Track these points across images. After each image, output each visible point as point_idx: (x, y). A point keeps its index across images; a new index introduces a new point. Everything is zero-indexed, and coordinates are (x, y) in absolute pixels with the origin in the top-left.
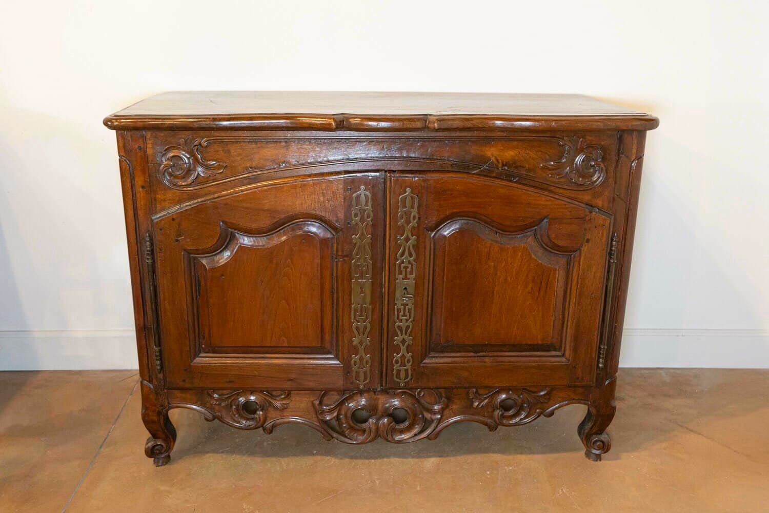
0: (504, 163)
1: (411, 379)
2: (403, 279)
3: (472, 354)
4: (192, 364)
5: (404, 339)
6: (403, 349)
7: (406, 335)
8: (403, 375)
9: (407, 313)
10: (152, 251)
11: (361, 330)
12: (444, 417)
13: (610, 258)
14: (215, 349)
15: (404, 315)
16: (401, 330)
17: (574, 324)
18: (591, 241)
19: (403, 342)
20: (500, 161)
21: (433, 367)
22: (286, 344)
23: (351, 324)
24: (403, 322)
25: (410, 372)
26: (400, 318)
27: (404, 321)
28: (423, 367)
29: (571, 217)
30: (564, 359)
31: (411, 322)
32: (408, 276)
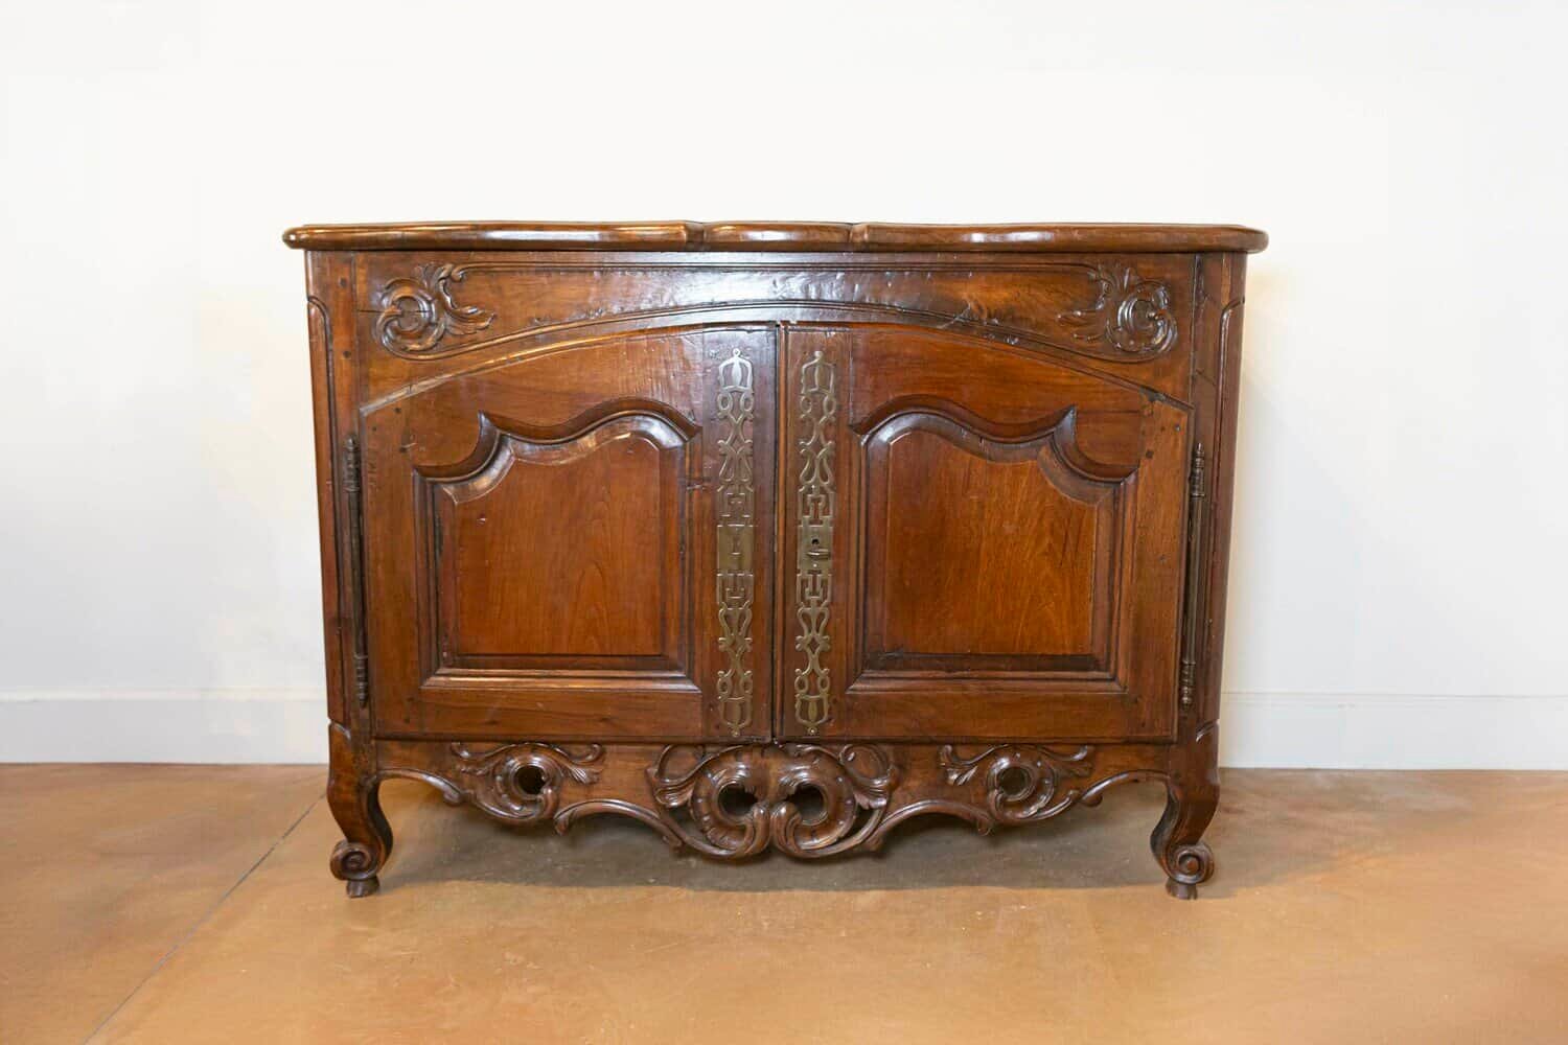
0: (992, 311)
1: (829, 720)
2: (811, 523)
3: (942, 674)
4: (422, 687)
5: (813, 640)
6: (813, 657)
7: (818, 631)
8: (813, 712)
9: (819, 588)
10: (358, 471)
11: (735, 622)
12: (893, 805)
13: (1192, 489)
14: (466, 660)
15: (814, 593)
16: (809, 623)
17: (1131, 617)
18: (1154, 457)
19: (813, 644)
20: (984, 308)
21: (869, 698)
22: (596, 650)
23: (715, 608)
24: (812, 606)
25: (826, 706)
26: (808, 597)
27: (813, 603)
28: (850, 696)
29: (1116, 409)
30: (1115, 686)
31: (827, 606)
32: (821, 518)
